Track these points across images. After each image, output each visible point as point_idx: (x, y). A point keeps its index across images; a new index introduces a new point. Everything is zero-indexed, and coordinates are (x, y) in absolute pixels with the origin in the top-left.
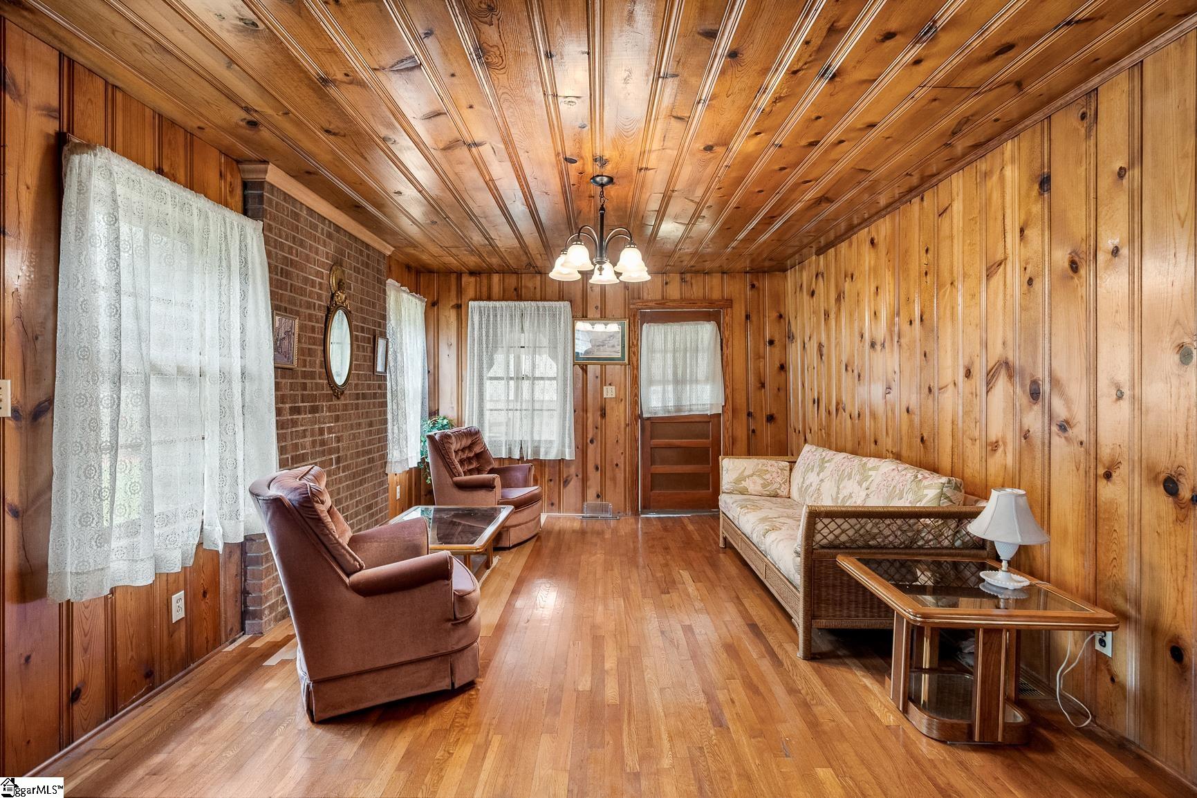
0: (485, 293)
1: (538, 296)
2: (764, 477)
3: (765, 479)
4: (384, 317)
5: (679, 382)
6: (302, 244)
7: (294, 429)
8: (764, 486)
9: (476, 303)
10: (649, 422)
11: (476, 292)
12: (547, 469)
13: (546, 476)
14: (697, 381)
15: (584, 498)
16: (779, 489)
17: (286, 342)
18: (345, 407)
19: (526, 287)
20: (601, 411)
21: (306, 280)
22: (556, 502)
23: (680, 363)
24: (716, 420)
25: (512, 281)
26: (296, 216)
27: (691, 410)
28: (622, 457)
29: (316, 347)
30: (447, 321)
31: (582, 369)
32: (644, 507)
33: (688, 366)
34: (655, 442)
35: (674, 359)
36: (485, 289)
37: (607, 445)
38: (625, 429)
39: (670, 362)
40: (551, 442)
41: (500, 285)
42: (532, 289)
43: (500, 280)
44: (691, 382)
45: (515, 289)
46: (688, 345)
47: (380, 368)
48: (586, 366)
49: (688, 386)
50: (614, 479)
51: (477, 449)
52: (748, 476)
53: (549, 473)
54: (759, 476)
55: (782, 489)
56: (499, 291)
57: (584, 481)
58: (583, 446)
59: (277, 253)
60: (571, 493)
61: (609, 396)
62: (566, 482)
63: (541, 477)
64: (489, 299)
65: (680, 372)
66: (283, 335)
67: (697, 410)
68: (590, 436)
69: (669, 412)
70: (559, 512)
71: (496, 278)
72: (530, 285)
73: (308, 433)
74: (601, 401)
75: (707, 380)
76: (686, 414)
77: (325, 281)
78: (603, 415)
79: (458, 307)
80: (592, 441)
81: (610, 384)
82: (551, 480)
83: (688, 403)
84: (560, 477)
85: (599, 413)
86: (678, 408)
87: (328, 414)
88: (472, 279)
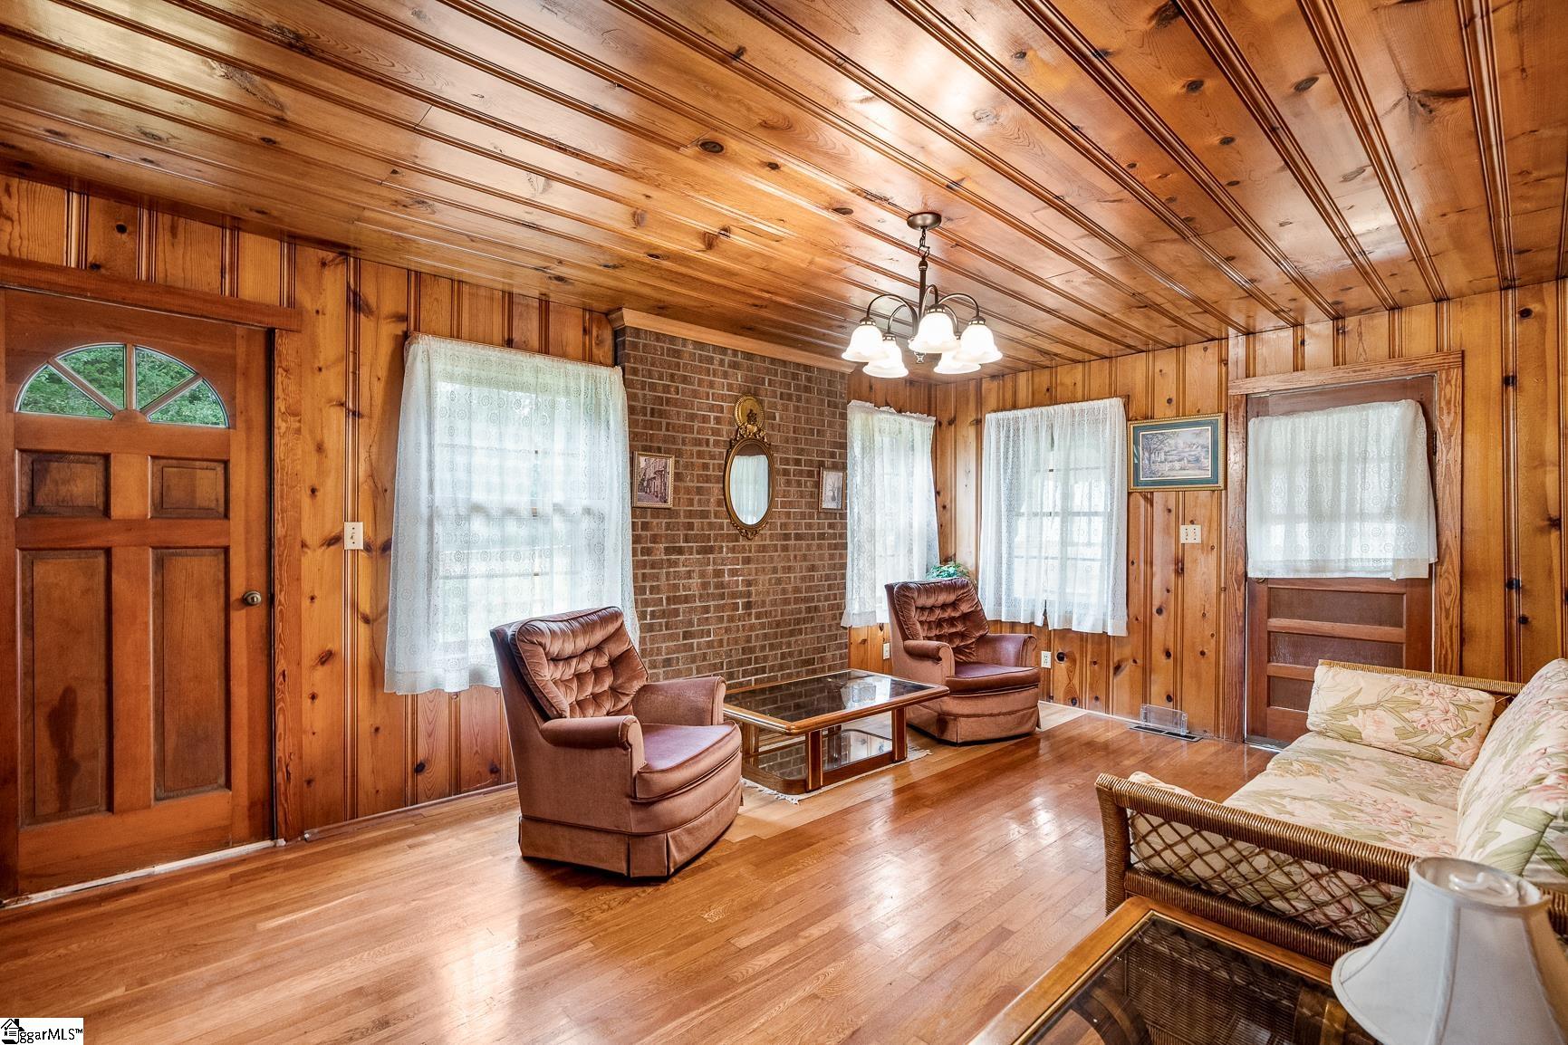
0: (1009, 402)
1: (1079, 395)
2: (1407, 715)
3: (1405, 720)
4: (843, 446)
5: (1320, 515)
6: (685, 380)
7: (672, 570)
8: (1402, 734)
9: (993, 415)
10: (1264, 587)
11: (998, 401)
12: (1089, 646)
13: (1089, 657)
14: (1363, 516)
15: (1145, 698)
16: (1446, 746)
17: (658, 482)
18: (763, 549)
19: (1062, 384)
20: (1177, 564)
21: (692, 417)
22: (1103, 698)
23: (1327, 485)
24: (1419, 590)
25: (1043, 379)
26: (677, 354)
27: (1346, 570)
28: (1213, 641)
29: (711, 485)
30: (965, 442)
31: (1146, 498)
32: (1253, 731)
33: (1343, 487)
34: (1276, 623)
35: (1313, 475)
36: (1009, 395)
37: (1186, 621)
38: (1218, 596)
39: (1302, 481)
40: (1086, 606)
41: (1028, 389)
42: (1071, 387)
43: (1028, 380)
44: (1350, 516)
45: (1048, 390)
46: (1345, 451)
47: (828, 504)
48: (1152, 493)
49: (1343, 525)
50: (1197, 676)
51: (965, 608)
52: (1365, 708)
53: (1093, 652)
54: (1392, 710)
55: (1453, 748)
56: (1027, 397)
57: (1146, 671)
58: (1145, 617)
59: (645, 395)
60: (1121, 686)
61: (1190, 541)
62: (1118, 668)
63: (1082, 656)
64: (1014, 407)
65: (1326, 497)
66: (652, 475)
67: (1363, 569)
68: (1156, 604)
69: (1297, 571)
70: (1107, 710)
71: (1022, 378)
72: (1068, 381)
73: (695, 575)
74: (1177, 548)
75: (1387, 514)
76: (1336, 575)
77: (726, 415)
78: (1180, 571)
79: (979, 423)
80: (1160, 611)
81: (1192, 522)
82: (1095, 663)
83: (1343, 556)
84: (1108, 661)
85: (1172, 567)
86: (1316, 565)
87: (730, 555)
88: (995, 384)
